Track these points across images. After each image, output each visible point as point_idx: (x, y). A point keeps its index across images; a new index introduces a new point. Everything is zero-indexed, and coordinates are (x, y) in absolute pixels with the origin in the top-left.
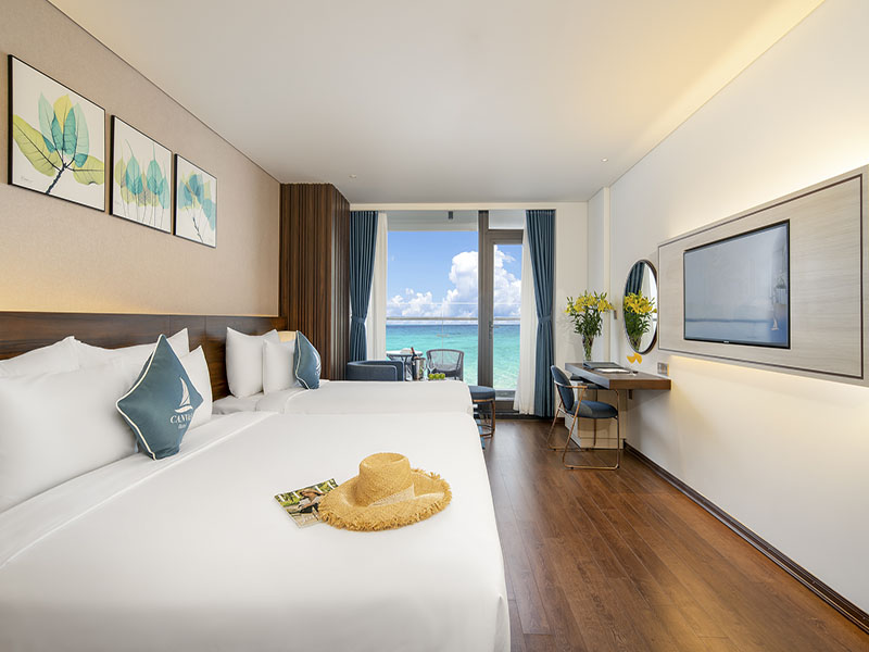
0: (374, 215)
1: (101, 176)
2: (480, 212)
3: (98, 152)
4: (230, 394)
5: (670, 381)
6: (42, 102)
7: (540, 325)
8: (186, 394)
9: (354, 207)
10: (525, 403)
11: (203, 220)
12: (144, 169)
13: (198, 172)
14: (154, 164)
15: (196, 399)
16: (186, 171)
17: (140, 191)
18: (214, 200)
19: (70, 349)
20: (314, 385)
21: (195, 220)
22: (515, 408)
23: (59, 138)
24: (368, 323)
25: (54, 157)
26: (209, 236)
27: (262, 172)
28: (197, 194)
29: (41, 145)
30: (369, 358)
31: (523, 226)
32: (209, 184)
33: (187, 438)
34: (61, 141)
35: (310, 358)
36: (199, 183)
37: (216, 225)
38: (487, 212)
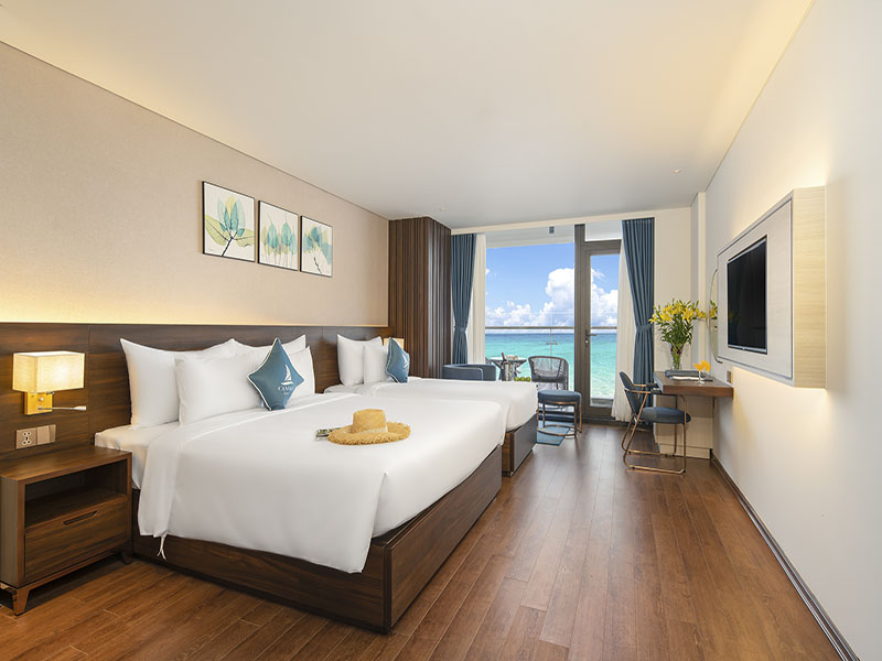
0: (472, 237)
1: (252, 241)
2: (576, 226)
3: (250, 225)
4: (341, 383)
5: (732, 389)
6: (220, 202)
7: (638, 334)
8: (289, 374)
9: (454, 232)
10: (622, 410)
11: (321, 258)
12: (280, 230)
13: (318, 225)
14: (286, 225)
15: (298, 380)
16: (308, 226)
17: (276, 246)
18: (330, 243)
19: (232, 347)
20: (404, 380)
21: (314, 259)
22: (613, 415)
23: (228, 222)
24: (468, 332)
25: (226, 234)
26: (326, 269)
27: (371, 214)
28: (317, 240)
29: (219, 229)
30: (470, 362)
31: (620, 236)
32: (327, 233)
33: (291, 401)
34: (230, 225)
35: (400, 358)
36: (319, 232)
37: (331, 261)
38: (583, 225)
